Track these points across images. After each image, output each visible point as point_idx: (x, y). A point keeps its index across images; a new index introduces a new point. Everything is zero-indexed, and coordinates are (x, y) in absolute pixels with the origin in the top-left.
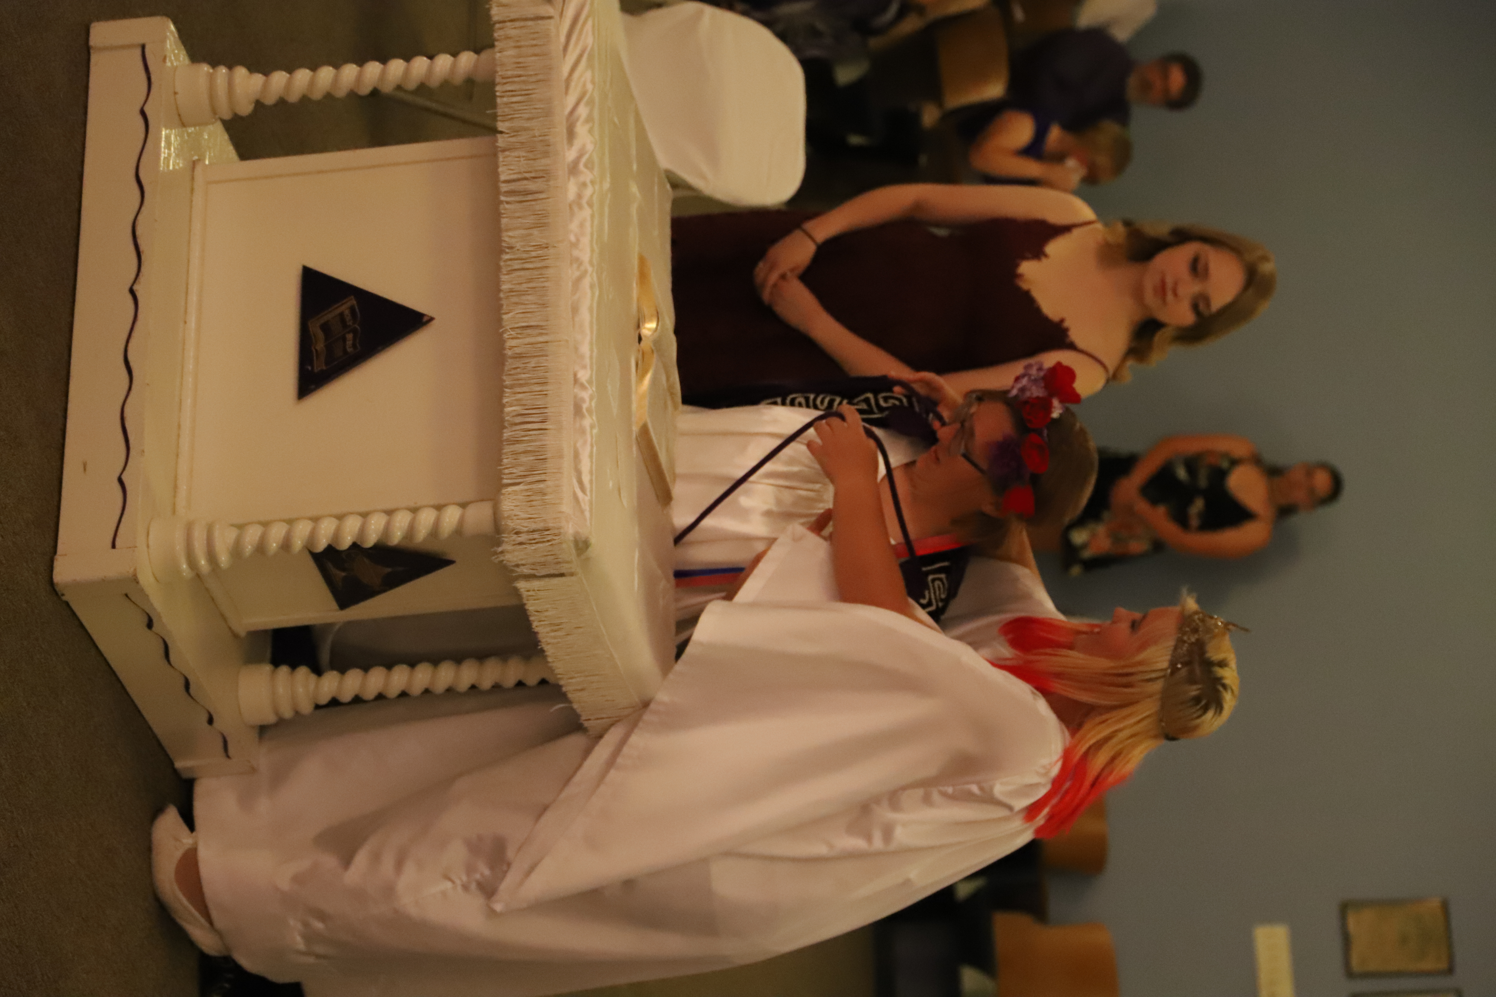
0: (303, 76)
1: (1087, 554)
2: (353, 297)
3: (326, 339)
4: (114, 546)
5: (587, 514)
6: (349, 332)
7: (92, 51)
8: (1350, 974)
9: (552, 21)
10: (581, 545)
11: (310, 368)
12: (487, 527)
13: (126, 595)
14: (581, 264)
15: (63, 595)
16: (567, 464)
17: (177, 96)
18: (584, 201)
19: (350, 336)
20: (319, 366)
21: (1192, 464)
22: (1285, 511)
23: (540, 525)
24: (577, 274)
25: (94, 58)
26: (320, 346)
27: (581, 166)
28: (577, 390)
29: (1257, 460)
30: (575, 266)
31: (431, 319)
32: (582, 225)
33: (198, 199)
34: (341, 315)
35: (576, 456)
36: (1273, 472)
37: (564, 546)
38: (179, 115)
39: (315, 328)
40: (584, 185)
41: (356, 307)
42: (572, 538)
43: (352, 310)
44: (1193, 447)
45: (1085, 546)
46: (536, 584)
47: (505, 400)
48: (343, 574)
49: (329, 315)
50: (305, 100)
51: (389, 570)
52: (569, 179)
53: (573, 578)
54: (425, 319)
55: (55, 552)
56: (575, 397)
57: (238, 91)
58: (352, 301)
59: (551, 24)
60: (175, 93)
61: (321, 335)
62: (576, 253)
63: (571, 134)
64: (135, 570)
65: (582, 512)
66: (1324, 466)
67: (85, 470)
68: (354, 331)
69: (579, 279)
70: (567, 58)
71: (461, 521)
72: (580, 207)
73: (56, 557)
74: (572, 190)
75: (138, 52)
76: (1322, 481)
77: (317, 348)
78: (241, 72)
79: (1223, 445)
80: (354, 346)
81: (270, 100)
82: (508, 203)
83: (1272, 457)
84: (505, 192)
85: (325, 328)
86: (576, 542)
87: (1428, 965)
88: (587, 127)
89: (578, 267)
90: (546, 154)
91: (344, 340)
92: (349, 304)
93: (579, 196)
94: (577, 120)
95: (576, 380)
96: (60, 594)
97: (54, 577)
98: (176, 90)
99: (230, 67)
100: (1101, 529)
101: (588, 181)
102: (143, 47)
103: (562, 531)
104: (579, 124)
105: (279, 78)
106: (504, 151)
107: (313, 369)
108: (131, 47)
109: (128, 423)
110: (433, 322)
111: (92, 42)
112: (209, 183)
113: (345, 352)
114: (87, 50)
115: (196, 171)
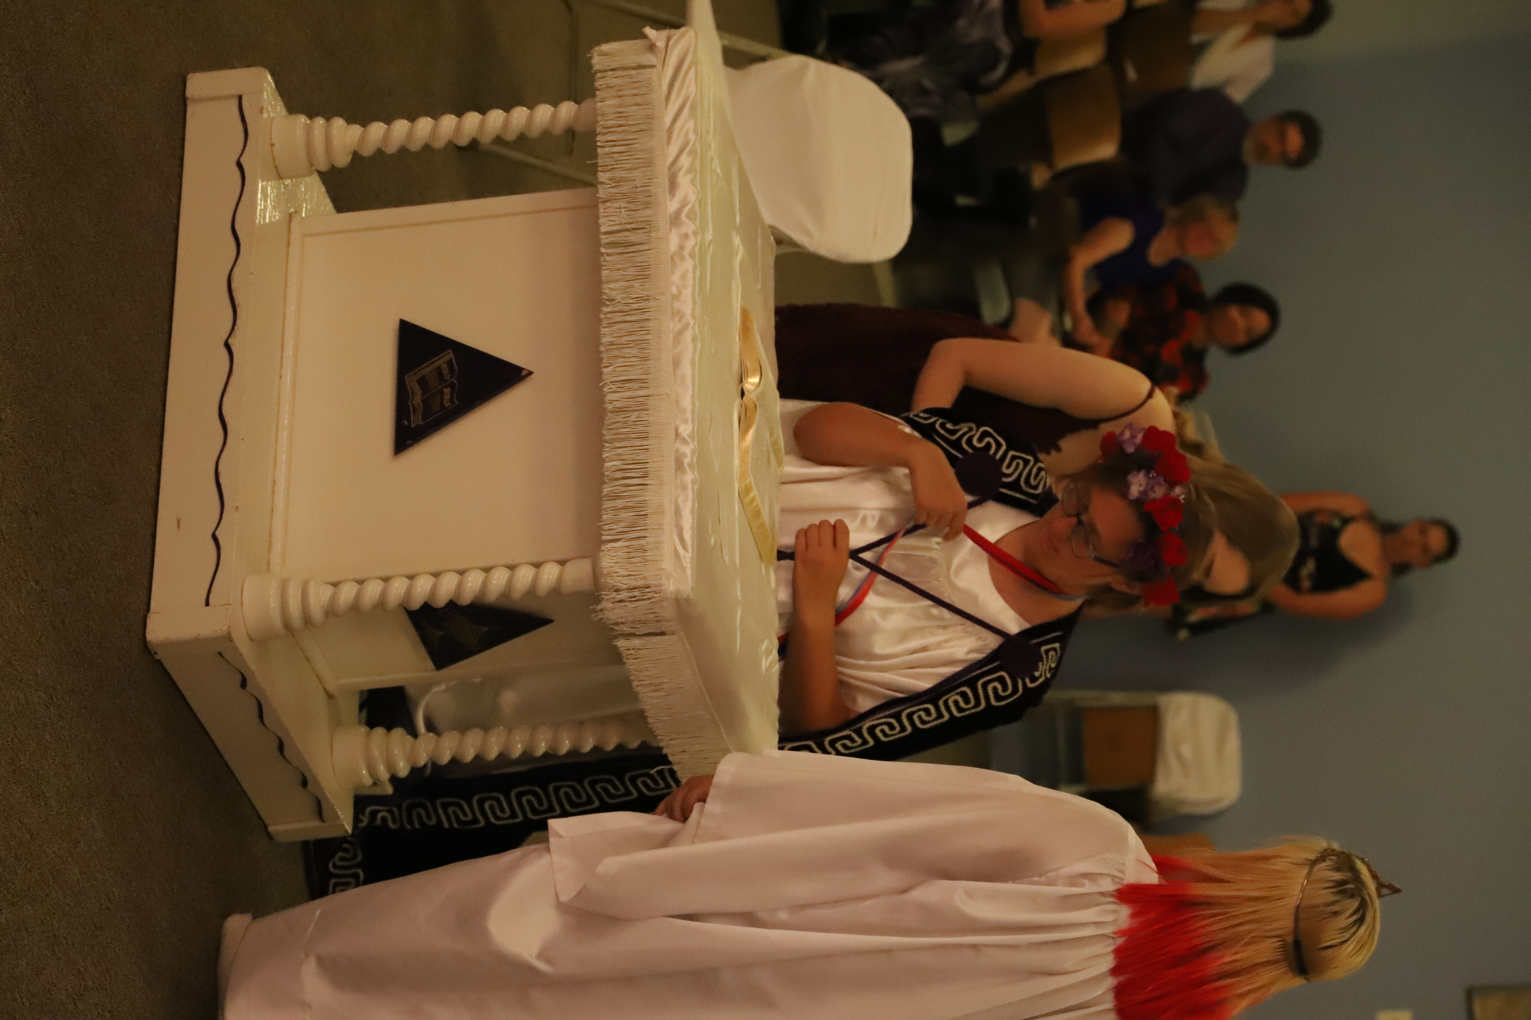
0: (401, 126)
2: (450, 351)
3: (423, 395)
4: (207, 604)
5: (689, 571)
6: (446, 387)
7: (188, 103)
9: (654, 70)
10: (682, 603)
11: (407, 423)
12: (586, 585)
13: (220, 653)
14: (682, 317)
15: (156, 653)
16: (668, 519)
17: (273, 147)
18: (686, 253)
19: (447, 391)
20: (416, 420)
21: (1306, 521)
22: (1400, 571)
23: (640, 583)
24: (679, 326)
25: (191, 110)
26: (417, 400)
27: (683, 217)
28: (678, 445)
29: (1369, 519)
30: (677, 319)
31: (531, 373)
32: (684, 277)
33: (294, 251)
34: (439, 369)
35: (678, 512)
36: (1387, 530)
37: (665, 603)
38: (276, 167)
39: (412, 381)
40: (686, 236)
41: (454, 361)
42: (672, 596)
43: (450, 363)
44: (1306, 505)
46: (636, 642)
47: (604, 456)
48: (440, 633)
49: (426, 370)
50: (403, 151)
51: (486, 629)
52: (671, 230)
53: (674, 637)
54: (524, 373)
55: (148, 610)
56: (677, 451)
57: (336, 143)
58: (450, 355)
59: (653, 73)
60: (272, 145)
61: (418, 390)
62: (677, 305)
63: (673, 186)
64: (229, 627)
65: (684, 569)
66: (1439, 523)
67: (179, 527)
68: (452, 386)
69: (680, 333)
70: (669, 107)
71: (560, 578)
72: (682, 259)
73: (149, 615)
74: (674, 241)
75: (235, 103)
77: (414, 402)
78: (339, 123)
79: (1335, 504)
80: (451, 400)
81: (367, 151)
82: (608, 255)
83: (1384, 514)
84: (607, 244)
85: (422, 382)
86: (677, 600)
88: (689, 177)
89: (680, 321)
90: (647, 205)
91: (442, 394)
92: (446, 358)
93: (682, 247)
94: (680, 170)
95: (677, 435)
96: (153, 652)
97: (147, 635)
98: (273, 142)
99: (328, 119)
101: (690, 233)
102: (240, 98)
103: (662, 588)
104: (681, 174)
105: (377, 129)
106: (604, 202)
107: (410, 424)
108: (227, 97)
109: (222, 481)
110: (532, 376)
111: (188, 94)
112: (306, 236)
113: (442, 406)
114: (184, 102)
115: (292, 223)
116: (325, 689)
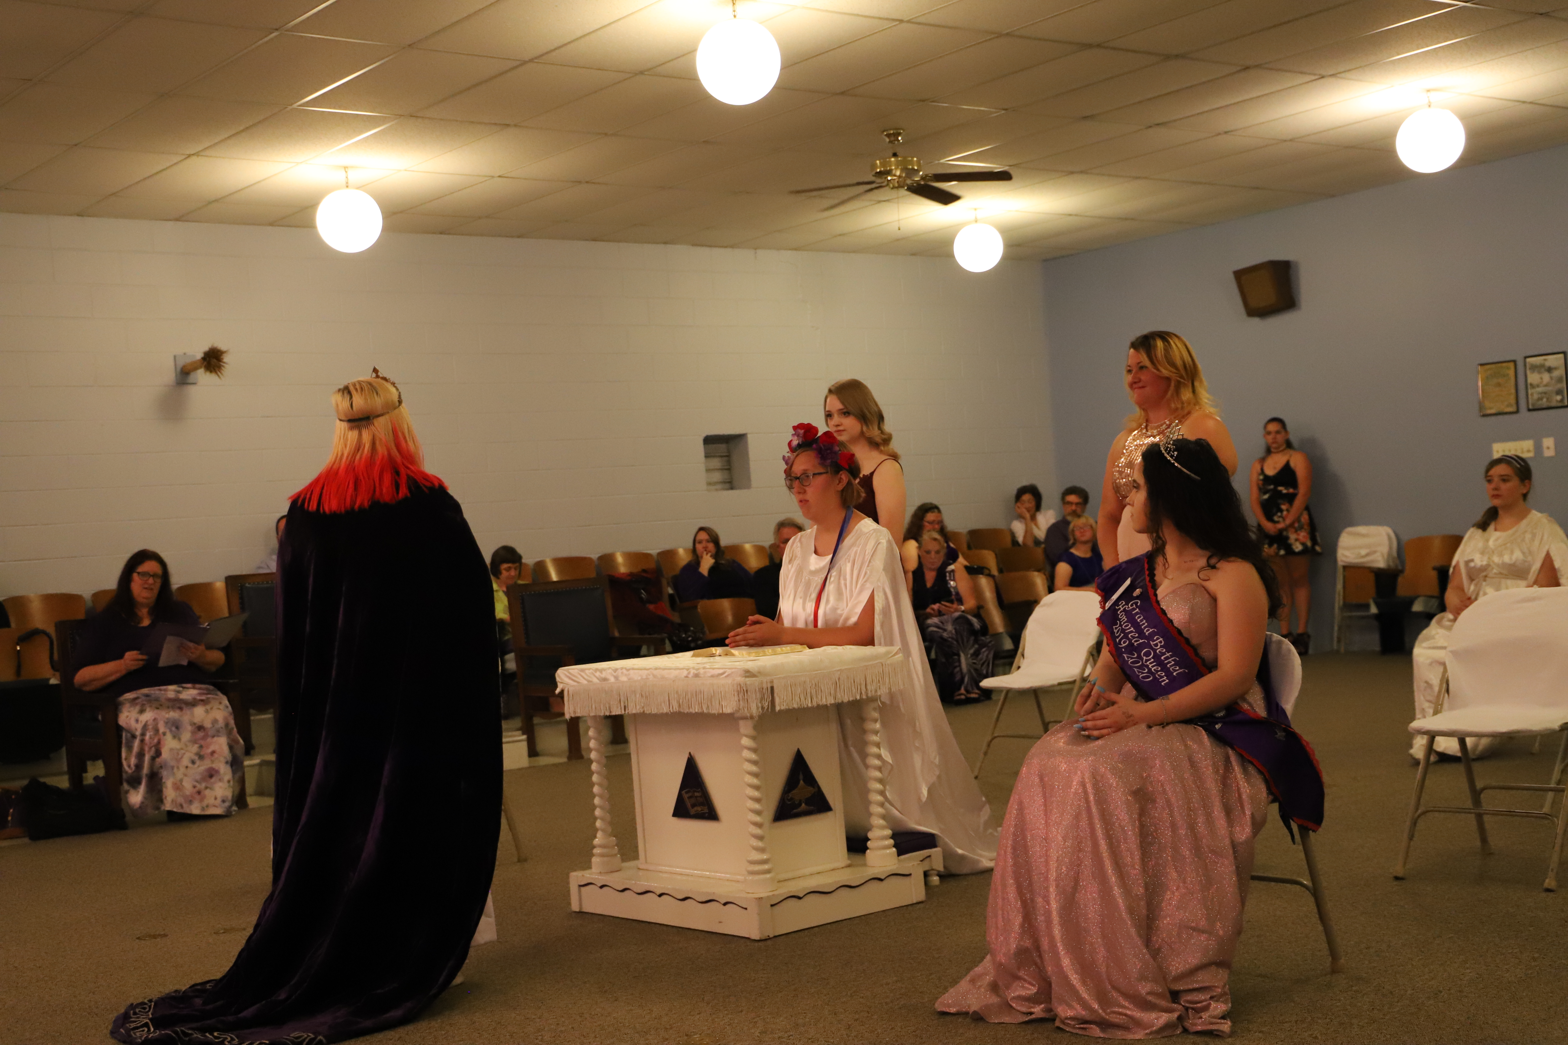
1: (1309, 544)
3: (697, 806)
4: (746, 909)
7: (582, 911)
8: (1517, 412)
10: (747, 675)
11: (708, 815)
12: (750, 724)
13: (772, 906)
15: (768, 936)
16: (715, 681)
18: (627, 673)
19: (696, 794)
20: (706, 810)
21: (1262, 490)
22: (1289, 445)
23: (736, 694)
24: (651, 676)
25: (584, 910)
26: (699, 809)
27: (615, 674)
28: (690, 676)
29: (1263, 460)
31: (690, 753)
32: (636, 674)
33: (652, 867)
34: (690, 798)
35: (712, 676)
36: (1269, 451)
37: (748, 683)
39: (692, 811)
40: (622, 673)
41: (687, 789)
42: (744, 678)
43: (686, 793)
44: (1255, 490)
45: (1303, 544)
46: (778, 702)
47: (694, 712)
49: (689, 804)
51: (802, 782)
52: (620, 680)
53: (775, 681)
54: (690, 756)
55: (748, 938)
56: (692, 677)
57: (604, 844)
58: (683, 792)
59: (571, 689)
60: (600, 873)
61: (696, 808)
62: (644, 677)
63: (605, 679)
65: (732, 673)
66: (1265, 427)
67: (721, 923)
68: (695, 791)
70: (581, 681)
71: (748, 736)
72: (629, 674)
74: (624, 679)
75: (583, 889)
76: (1273, 427)
77: (701, 811)
78: (596, 841)
79: (1255, 477)
80: (698, 792)
81: (608, 829)
82: (628, 710)
83: (1261, 453)
84: (625, 711)
85: (693, 806)
86: (746, 677)
87: (1511, 372)
88: (604, 672)
89: (649, 675)
90: (612, 692)
91: (696, 797)
92: (685, 794)
93: (626, 675)
95: (687, 677)
96: (768, 938)
97: (758, 940)
99: (593, 847)
100: (1292, 537)
102: (580, 886)
103: (740, 684)
105: (599, 824)
106: (611, 712)
107: (706, 813)
108: (580, 892)
109: (704, 900)
110: (692, 753)
111: (577, 910)
112: (646, 862)
113: (701, 797)
114: (581, 913)
115: (641, 868)
116: (842, 868)
